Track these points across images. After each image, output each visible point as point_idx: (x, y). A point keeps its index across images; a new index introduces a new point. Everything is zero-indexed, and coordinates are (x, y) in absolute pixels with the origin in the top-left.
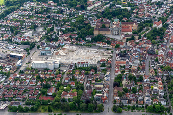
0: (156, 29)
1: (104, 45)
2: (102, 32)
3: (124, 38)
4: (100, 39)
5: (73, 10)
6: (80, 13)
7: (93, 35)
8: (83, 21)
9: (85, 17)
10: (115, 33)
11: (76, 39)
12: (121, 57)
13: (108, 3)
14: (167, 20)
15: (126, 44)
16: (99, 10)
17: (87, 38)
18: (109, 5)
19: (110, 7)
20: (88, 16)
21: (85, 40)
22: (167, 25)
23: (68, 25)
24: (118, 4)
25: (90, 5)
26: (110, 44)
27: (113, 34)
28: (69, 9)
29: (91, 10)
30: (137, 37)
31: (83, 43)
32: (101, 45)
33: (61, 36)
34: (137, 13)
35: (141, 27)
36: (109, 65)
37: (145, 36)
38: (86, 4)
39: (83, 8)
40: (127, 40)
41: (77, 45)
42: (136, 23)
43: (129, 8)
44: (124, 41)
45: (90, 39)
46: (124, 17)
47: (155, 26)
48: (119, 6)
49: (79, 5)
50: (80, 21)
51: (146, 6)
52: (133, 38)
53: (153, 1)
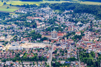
0: (77, 35)
1: (48, 42)
3: (58, 38)
4: (45, 39)
5: (28, 28)
6: (33, 29)
7: (41, 38)
8: (35, 33)
9: (36, 31)
10: (53, 37)
11: (32, 40)
13: (50, 25)
14: (84, 32)
15: (60, 41)
16: (44, 28)
17: (38, 39)
19: (51, 27)
20: (38, 31)
22: (84, 35)
23: (26, 35)
25: (38, 26)
26: (51, 41)
28: (26, 27)
29: (39, 28)
30: (66, 38)
31: (36, 41)
32: (46, 42)
33: (22, 39)
34: (67, 29)
35: (69, 35)
36: (50, 48)
37: (71, 38)
38: (36, 25)
39: (34, 27)
41: (32, 42)
42: (66, 32)
45: (40, 40)
46: (59, 30)
48: (56, 26)
49: (32, 26)
50: (33, 33)
51: (72, 27)
52: (64, 38)
53: (77, 24)
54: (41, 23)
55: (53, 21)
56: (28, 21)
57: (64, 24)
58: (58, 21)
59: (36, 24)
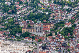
0: (67, 28)
1: (30, 40)
2: (28, 31)
3: (44, 34)
4: (27, 35)
5: (6, 14)
6: (12, 16)
8: (14, 22)
9: (15, 19)
10: (38, 31)
11: (9, 35)
12: (43, 48)
13: (32, 9)
14: (75, 22)
15: (46, 39)
16: (26, 14)
17: (17, 35)
18: (32, 11)
19: (34, 12)
20: (18, 19)
21: (16, 36)
22: (75, 25)
23: (3, 25)
24: (39, 10)
25: (19, 10)
26: (34, 39)
27: (36, 32)
28: (3, 13)
29: (19, 14)
30: (54, 34)
31: (14, 38)
32: (28, 40)
34: (53, 17)
35: (57, 26)
37: (59, 33)
38: (16, 10)
39: (13, 12)
40: (47, 36)
41: (9, 40)
42: (53, 24)
43: (47, 13)
44: (45, 37)
45: (20, 36)
46: (44, 19)
47: (66, 26)
48: (40, 11)
49: (11, 11)
50: (11, 22)
51: (59, 12)
52: (51, 35)
53: (64, 8)
54: (22, 6)
55: (36, 3)
56: (6, 3)
57: (49, 7)
58: (41, 4)
59: (15, 7)
